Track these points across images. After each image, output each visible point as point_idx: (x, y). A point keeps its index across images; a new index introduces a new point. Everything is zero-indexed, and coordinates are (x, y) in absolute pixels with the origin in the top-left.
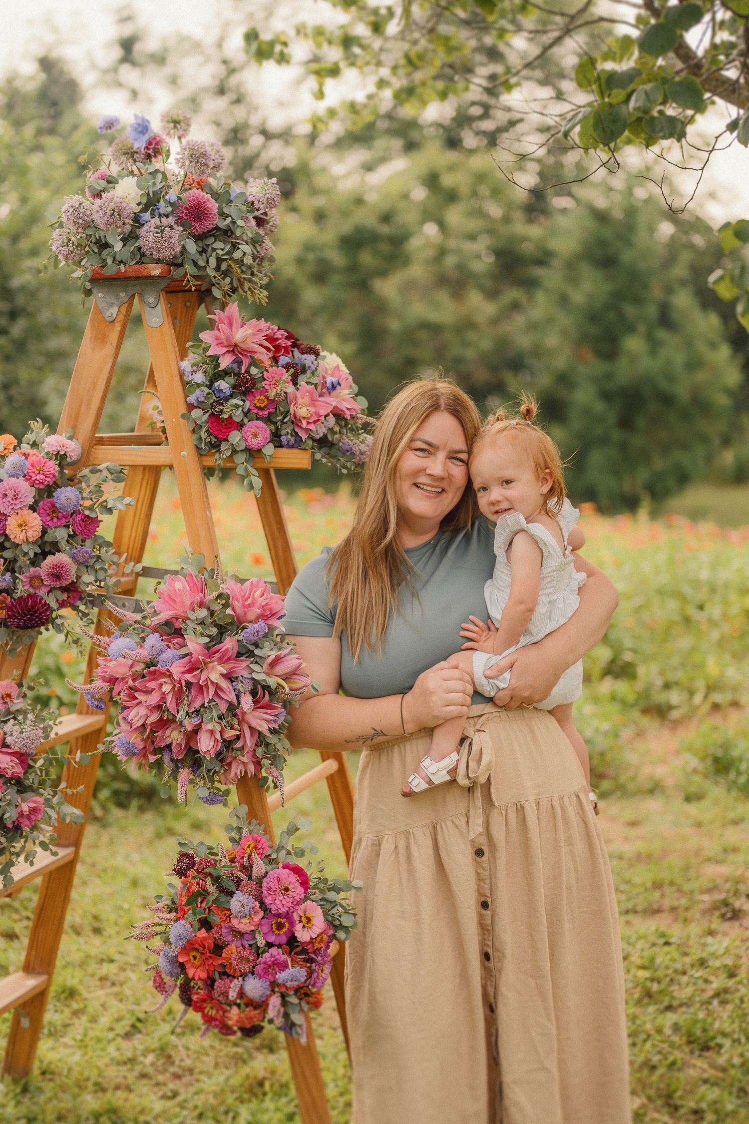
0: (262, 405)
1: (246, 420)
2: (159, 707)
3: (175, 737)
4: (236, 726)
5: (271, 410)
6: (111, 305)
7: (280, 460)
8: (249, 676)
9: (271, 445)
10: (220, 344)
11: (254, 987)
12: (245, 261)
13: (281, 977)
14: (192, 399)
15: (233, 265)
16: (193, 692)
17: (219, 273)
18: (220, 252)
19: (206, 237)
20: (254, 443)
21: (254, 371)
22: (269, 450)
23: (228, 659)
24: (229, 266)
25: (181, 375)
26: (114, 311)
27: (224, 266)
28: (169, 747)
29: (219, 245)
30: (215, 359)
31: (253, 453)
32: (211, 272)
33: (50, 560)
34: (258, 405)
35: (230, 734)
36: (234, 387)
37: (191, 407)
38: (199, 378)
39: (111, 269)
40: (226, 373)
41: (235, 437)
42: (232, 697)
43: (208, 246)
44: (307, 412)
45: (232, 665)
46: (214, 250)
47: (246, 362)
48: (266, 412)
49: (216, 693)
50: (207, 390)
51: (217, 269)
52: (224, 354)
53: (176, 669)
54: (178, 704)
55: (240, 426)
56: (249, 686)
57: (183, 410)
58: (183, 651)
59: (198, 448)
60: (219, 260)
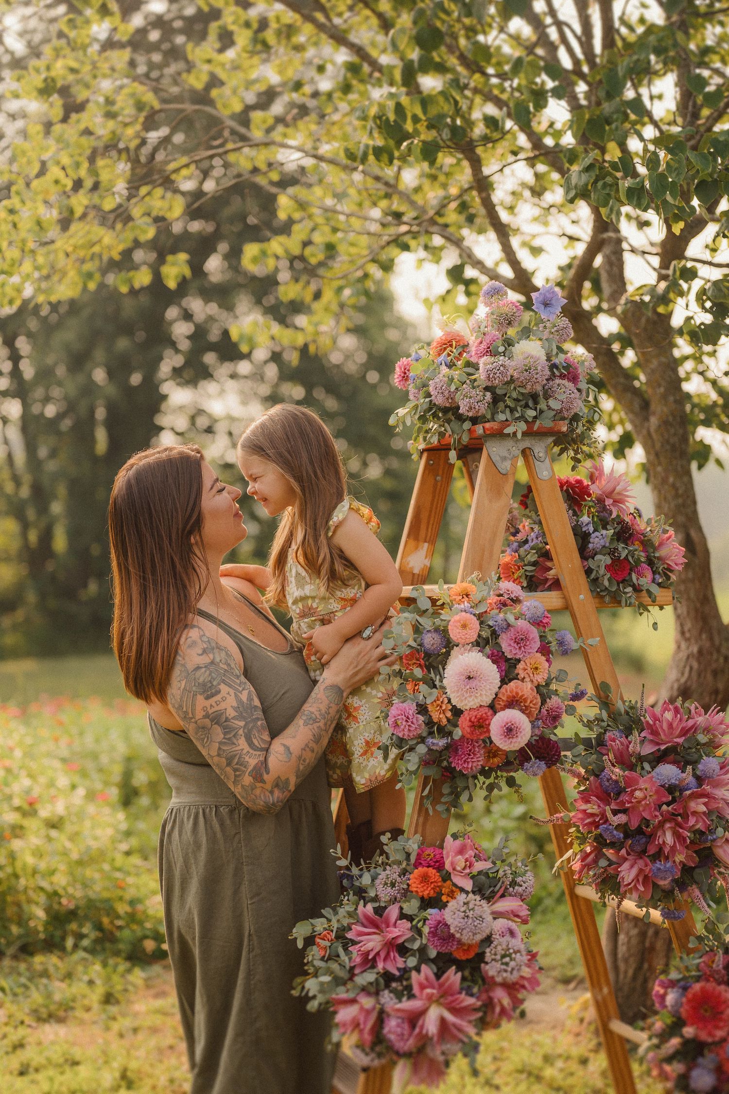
6: (504, 459)
22: (654, 589)
26: (507, 464)
33: (550, 704)
40: (615, 522)
57: (576, 555)
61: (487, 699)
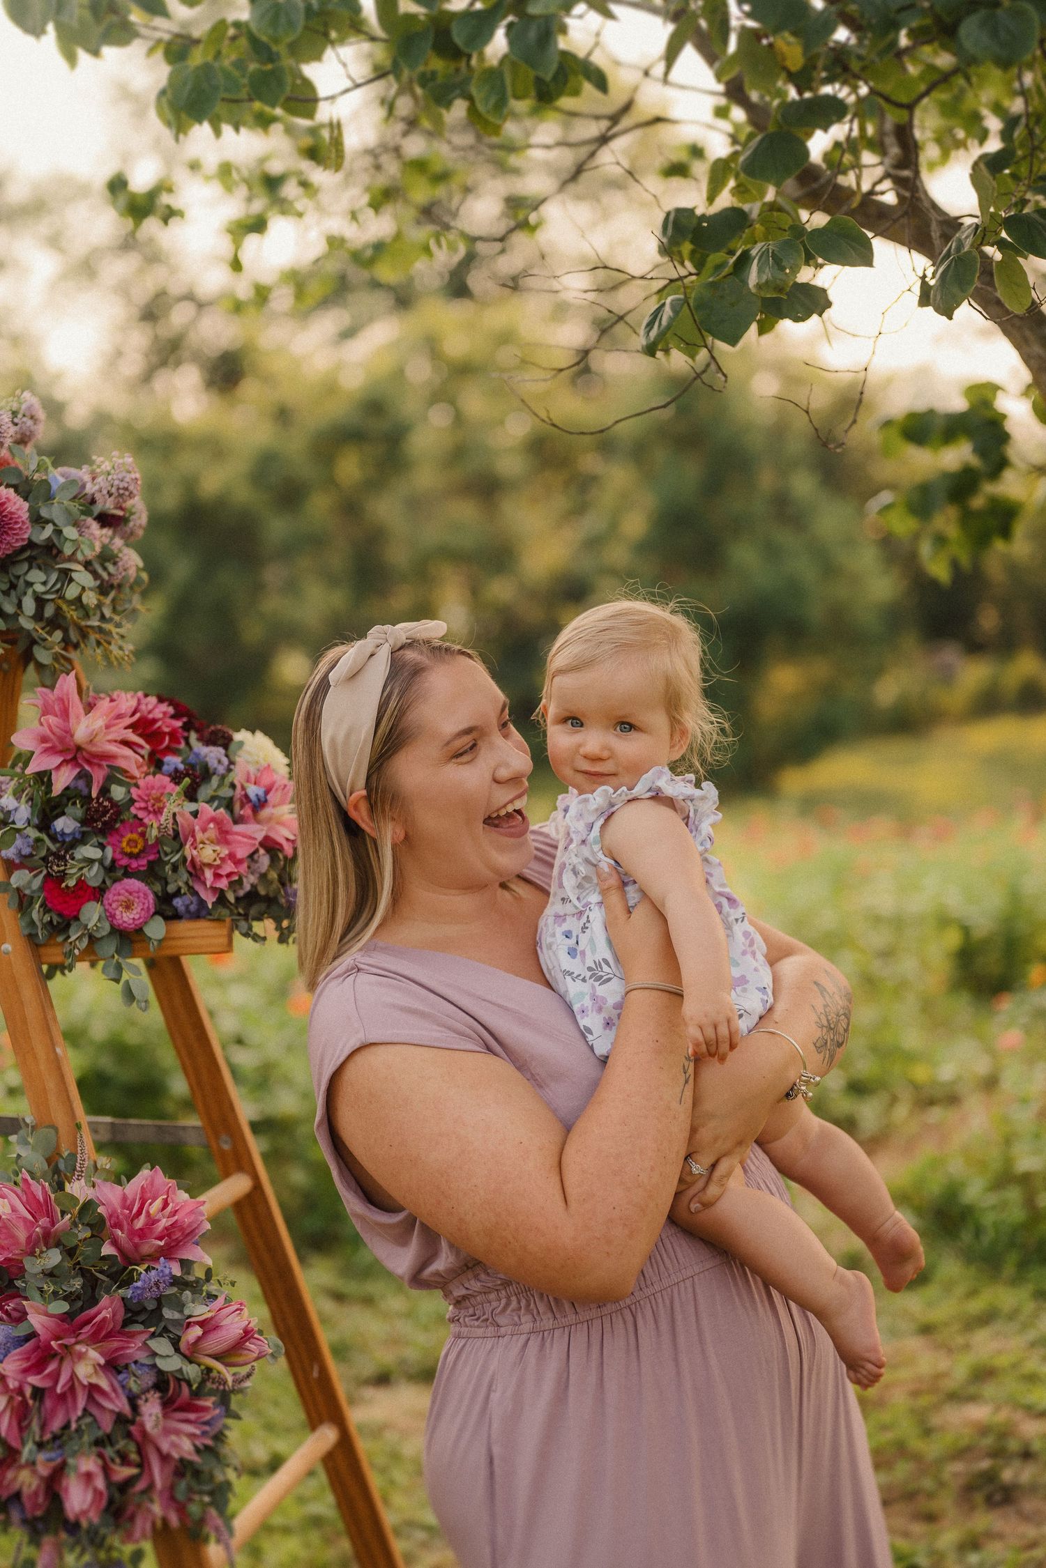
0: (136, 851)
1: (108, 882)
3: (25, 1480)
4: (134, 1457)
5: (152, 857)
7: (179, 943)
8: (148, 1362)
9: (159, 919)
10: (52, 751)
12: (85, 599)
14: (10, 852)
15: (65, 607)
16: (48, 1403)
17: (43, 624)
18: (39, 588)
19: (14, 563)
20: (127, 918)
21: (118, 793)
22: (156, 929)
23: (110, 1335)
24: (59, 609)
27: (49, 611)
28: (16, 1498)
29: (36, 576)
30: (44, 778)
31: (128, 937)
32: (26, 624)
34: (128, 850)
35: (124, 1472)
36: (84, 822)
37: (9, 867)
38: (19, 814)
40: (67, 800)
41: (91, 913)
42: (122, 1405)
43: (18, 577)
44: (214, 855)
45: (115, 1345)
46: (30, 584)
47: (98, 776)
48: (144, 862)
49: (91, 1398)
50: (33, 833)
51: (38, 616)
52: (58, 768)
53: (11, 1368)
54: (21, 1429)
55: (98, 893)
56: (149, 1379)
58: (21, 1331)
59: (31, 937)
60: (40, 602)
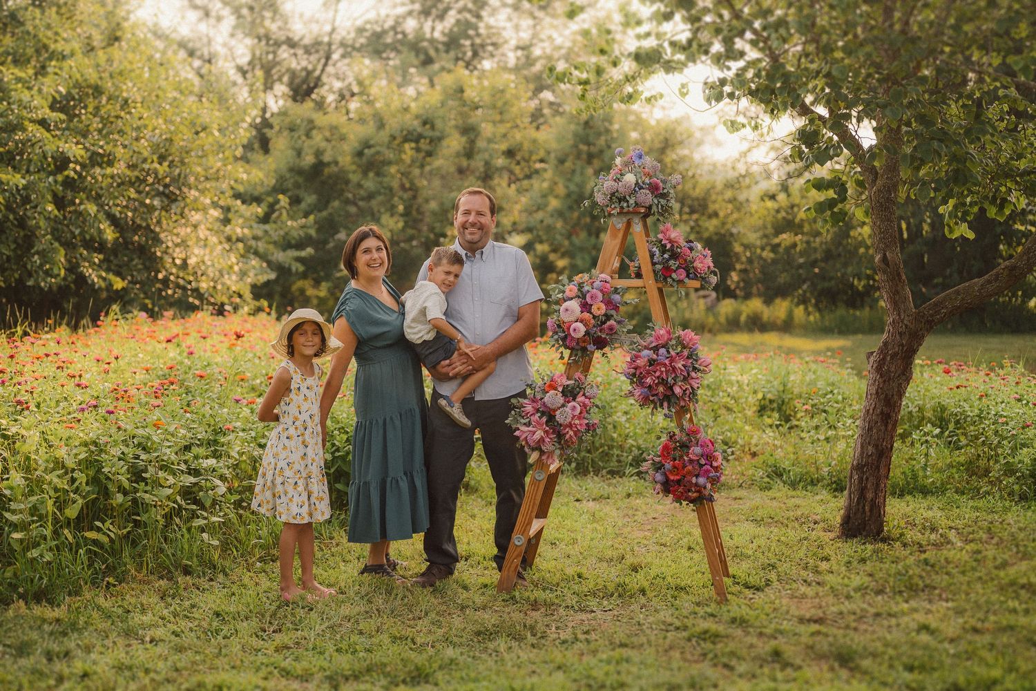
1: (677, 269)
2: (658, 377)
3: (661, 389)
4: (687, 384)
5: (685, 265)
6: (619, 223)
9: (687, 278)
10: (666, 239)
11: (701, 480)
13: (711, 475)
14: (656, 260)
15: (668, 208)
20: (681, 278)
21: (679, 250)
22: (686, 280)
23: (685, 359)
24: (666, 208)
25: (650, 251)
26: (620, 225)
27: (664, 209)
28: (657, 395)
29: (661, 200)
30: (664, 245)
31: (680, 282)
33: (608, 323)
34: (681, 263)
36: (671, 256)
37: (654, 264)
38: (658, 252)
39: (625, 210)
40: (668, 250)
41: (674, 275)
42: (685, 374)
47: (675, 245)
50: (660, 257)
51: (661, 209)
52: (667, 244)
53: (667, 362)
55: (675, 271)
57: (650, 264)
59: (656, 280)
60: (662, 206)
61: (573, 319)
